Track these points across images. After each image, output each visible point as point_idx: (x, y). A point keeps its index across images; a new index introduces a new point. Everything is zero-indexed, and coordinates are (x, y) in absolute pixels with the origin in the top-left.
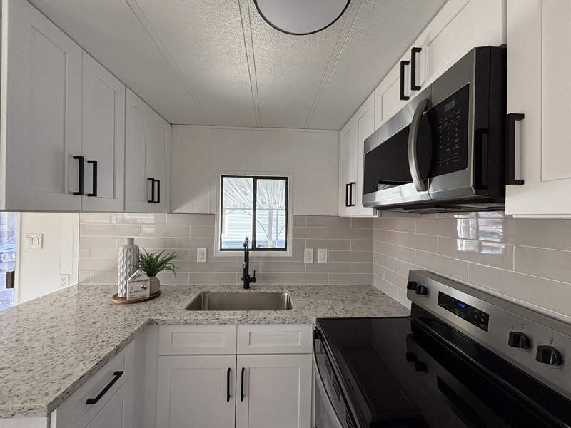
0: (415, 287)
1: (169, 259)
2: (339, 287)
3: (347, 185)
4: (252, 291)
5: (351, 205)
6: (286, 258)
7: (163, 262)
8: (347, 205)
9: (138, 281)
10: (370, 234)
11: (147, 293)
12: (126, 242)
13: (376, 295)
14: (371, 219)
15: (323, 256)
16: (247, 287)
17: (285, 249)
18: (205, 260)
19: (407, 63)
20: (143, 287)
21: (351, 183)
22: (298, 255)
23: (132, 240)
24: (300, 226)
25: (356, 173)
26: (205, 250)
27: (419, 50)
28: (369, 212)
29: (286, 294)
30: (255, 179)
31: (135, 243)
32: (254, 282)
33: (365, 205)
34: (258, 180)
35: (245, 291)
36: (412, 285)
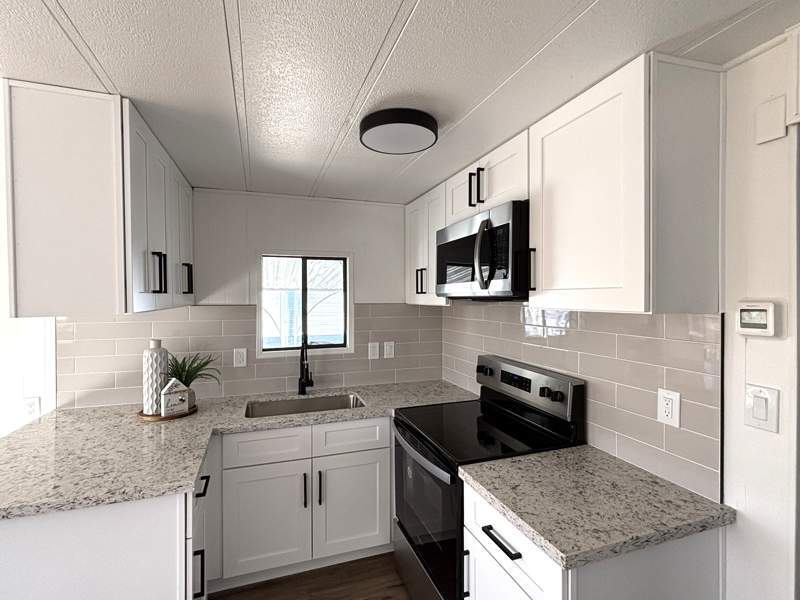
0: (484, 369)
1: (206, 363)
2: (408, 384)
3: (417, 271)
4: (311, 396)
5: (422, 292)
6: (347, 355)
7: (200, 367)
8: (417, 293)
9: (176, 392)
10: (440, 323)
11: (185, 407)
12: (152, 345)
13: (448, 387)
14: (441, 307)
15: (389, 350)
16: (302, 392)
17: (344, 345)
18: (244, 364)
19: (474, 174)
20: (181, 400)
21: (422, 270)
22: (361, 349)
23: (159, 343)
24: (363, 316)
25: (428, 259)
26: (244, 351)
27: (483, 169)
28: (442, 302)
29: (352, 396)
30: (305, 259)
31: (162, 346)
32: (312, 385)
33: (438, 295)
34: (308, 261)
35: (303, 397)
36: (481, 369)
